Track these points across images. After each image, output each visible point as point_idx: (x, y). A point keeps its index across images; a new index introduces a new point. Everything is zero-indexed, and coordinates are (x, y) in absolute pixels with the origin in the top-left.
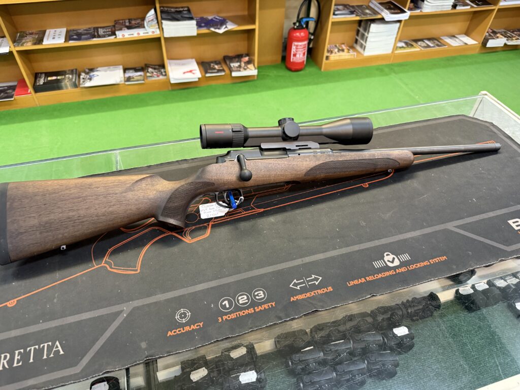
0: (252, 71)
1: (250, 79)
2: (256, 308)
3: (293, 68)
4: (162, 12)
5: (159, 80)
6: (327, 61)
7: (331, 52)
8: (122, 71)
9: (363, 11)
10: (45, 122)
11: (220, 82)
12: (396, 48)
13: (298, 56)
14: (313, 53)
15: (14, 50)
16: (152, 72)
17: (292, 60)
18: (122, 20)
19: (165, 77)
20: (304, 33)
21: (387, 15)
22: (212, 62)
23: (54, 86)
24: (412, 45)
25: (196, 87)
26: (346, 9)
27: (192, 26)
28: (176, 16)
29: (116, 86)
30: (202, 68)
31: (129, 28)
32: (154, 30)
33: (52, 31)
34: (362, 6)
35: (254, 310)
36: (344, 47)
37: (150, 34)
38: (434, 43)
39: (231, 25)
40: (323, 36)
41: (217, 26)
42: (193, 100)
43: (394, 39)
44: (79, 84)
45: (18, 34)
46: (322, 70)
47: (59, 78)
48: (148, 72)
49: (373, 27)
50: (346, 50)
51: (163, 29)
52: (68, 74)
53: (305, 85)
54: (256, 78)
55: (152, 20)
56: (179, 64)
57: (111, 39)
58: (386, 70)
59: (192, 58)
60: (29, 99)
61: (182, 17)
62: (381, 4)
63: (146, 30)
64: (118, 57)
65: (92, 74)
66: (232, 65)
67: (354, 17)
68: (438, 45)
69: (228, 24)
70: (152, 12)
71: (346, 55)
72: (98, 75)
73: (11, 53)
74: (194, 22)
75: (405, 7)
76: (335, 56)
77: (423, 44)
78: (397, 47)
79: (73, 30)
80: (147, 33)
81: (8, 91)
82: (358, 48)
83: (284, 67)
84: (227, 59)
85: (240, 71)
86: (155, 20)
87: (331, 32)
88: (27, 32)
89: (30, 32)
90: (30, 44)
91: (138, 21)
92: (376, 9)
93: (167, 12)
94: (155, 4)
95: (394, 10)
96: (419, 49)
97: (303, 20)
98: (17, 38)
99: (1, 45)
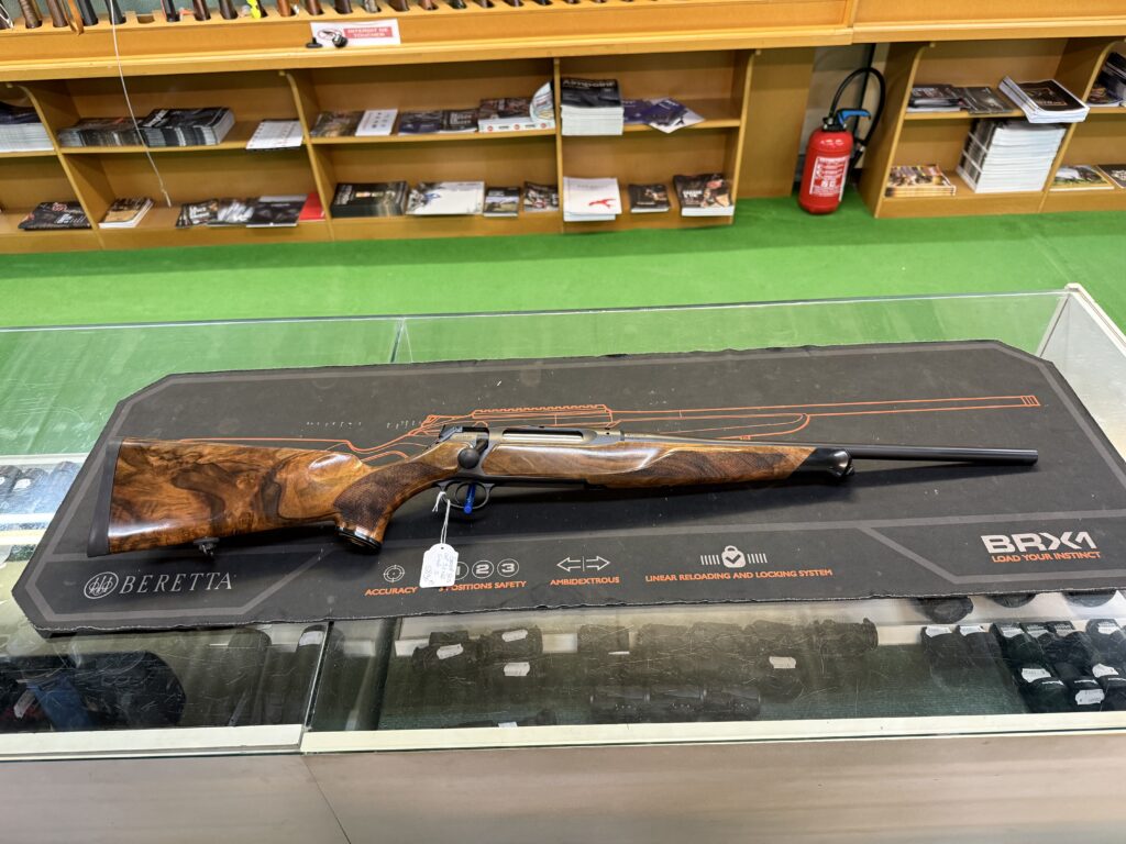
0: (724, 208)
1: (719, 223)
2: (496, 584)
3: (815, 207)
4: (564, 88)
5: (537, 214)
6: (888, 199)
7: (902, 181)
8: (481, 192)
9: (980, 101)
10: (340, 270)
11: (658, 225)
12: (1053, 180)
13: (824, 184)
14: (859, 181)
15: (310, 143)
16: (535, 199)
17: (811, 192)
18: (494, 99)
19: (556, 209)
20: (843, 139)
21: (1035, 113)
22: (649, 187)
23: (363, 209)
24: (1098, 177)
25: (611, 232)
26: (941, 94)
27: (614, 117)
28: (590, 97)
29: (468, 218)
30: (627, 197)
31: (503, 115)
32: (545, 121)
33: (375, 113)
34: (984, 88)
36: (931, 169)
37: (539, 127)
39: (690, 118)
41: (665, 118)
43: (1050, 163)
44: (406, 209)
45: (320, 117)
46: (876, 216)
47: (374, 195)
48: (527, 197)
49: (1001, 135)
50: (935, 180)
51: (561, 120)
52: (391, 189)
53: (831, 243)
54: (731, 222)
55: (545, 103)
56: (586, 187)
57: (469, 133)
58: (1024, 226)
59: (612, 177)
60: (318, 226)
61: (599, 99)
62: (1022, 86)
63: (531, 120)
64: (480, 165)
65: (429, 193)
66: (686, 194)
67: (955, 113)
69: (685, 115)
70: (546, 88)
72: (439, 196)
73: (303, 147)
74: (620, 110)
75: (1080, 98)
76: (903, 192)
78: (1057, 179)
79: (409, 114)
80: (533, 126)
81: (292, 211)
82: (965, 176)
83: (795, 204)
84: (681, 181)
85: (699, 206)
86: (551, 106)
87: (901, 140)
88: (335, 114)
89: (340, 113)
90: (334, 134)
91: (521, 103)
92: (1012, 97)
93: (574, 90)
94: (551, 72)
95: (1053, 100)
96: (1112, 188)
97: (846, 114)
98: (317, 123)
99: (290, 133)
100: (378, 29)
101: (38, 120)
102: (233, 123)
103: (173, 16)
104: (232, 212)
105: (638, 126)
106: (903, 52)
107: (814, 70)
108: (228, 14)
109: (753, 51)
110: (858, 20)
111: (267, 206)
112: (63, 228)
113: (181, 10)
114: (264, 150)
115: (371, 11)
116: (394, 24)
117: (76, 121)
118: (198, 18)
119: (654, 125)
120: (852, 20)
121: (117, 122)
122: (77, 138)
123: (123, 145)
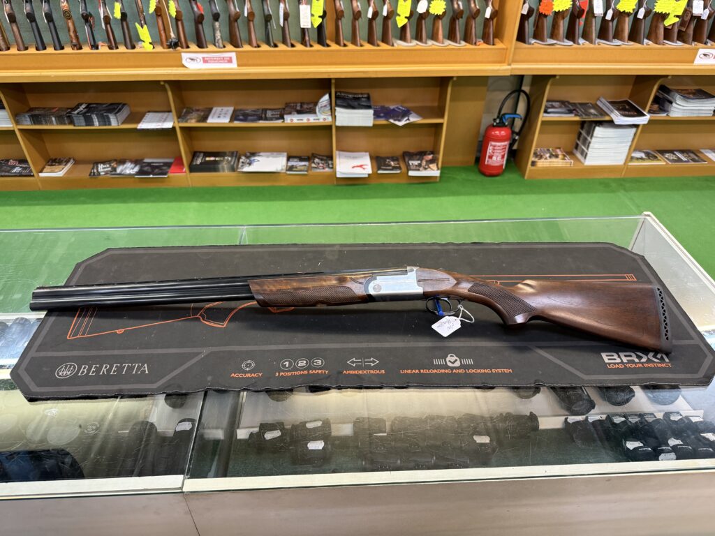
0: (434, 172)
1: (431, 181)
2: (310, 371)
3: (488, 172)
4: (337, 97)
5: (320, 172)
6: (533, 168)
7: (541, 157)
8: (285, 159)
9: (585, 111)
10: (194, 205)
11: (394, 181)
12: (630, 158)
13: (494, 158)
14: (515, 157)
15: (178, 126)
16: (319, 164)
17: (486, 163)
18: (294, 103)
19: (331, 170)
20: (505, 132)
21: (619, 118)
22: (388, 158)
23: (211, 167)
24: (656, 157)
25: (365, 184)
26: (563, 106)
27: (368, 116)
28: (352, 103)
29: (276, 174)
30: (374, 161)
31: (299, 112)
32: (325, 117)
33: (219, 109)
34: (586, 104)
35: (309, 372)
36: (558, 150)
37: (321, 120)
38: (689, 156)
39: (413, 117)
41: (398, 117)
42: (359, 198)
43: (628, 148)
44: (237, 168)
45: (185, 110)
46: (526, 177)
47: (217, 159)
48: (314, 162)
49: (599, 131)
50: (560, 157)
51: (335, 116)
52: (229, 156)
53: (498, 193)
54: (438, 180)
55: (325, 106)
56: (350, 157)
57: (278, 123)
58: (614, 185)
59: (366, 151)
60: (181, 177)
61: (358, 104)
62: (612, 103)
63: (317, 116)
64: (284, 143)
65: (252, 158)
66: (411, 162)
67: (572, 117)
68: (694, 160)
69: (411, 116)
70: (326, 97)
72: (258, 161)
73: (174, 128)
74: (371, 112)
75: (644, 110)
76: (541, 163)
78: (632, 158)
79: (241, 110)
80: (318, 119)
81: (164, 168)
82: (579, 155)
83: (477, 170)
84: (407, 155)
85: (419, 170)
86: (329, 108)
87: (541, 132)
88: (194, 109)
89: (197, 108)
90: (193, 121)
91: (311, 106)
92: (605, 109)
93: (343, 99)
94: (330, 88)
95: (629, 111)
96: (664, 163)
97: (507, 116)
98: (183, 114)
99: (165, 120)
100: (223, 58)
101: (3, 108)
102: (129, 113)
103: (95, 46)
104: (126, 168)
105: (382, 122)
106: (540, 81)
107: (488, 90)
108: (129, 46)
109: (452, 78)
110: (514, 61)
111: (149, 164)
112: (16, 175)
113: (100, 44)
114: (148, 129)
115: (219, 47)
116: (233, 55)
117: (28, 109)
118: (111, 48)
119: (392, 121)
120: (510, 61)
121: (54, 110)
122: (28, 119)
123: (57, 124)
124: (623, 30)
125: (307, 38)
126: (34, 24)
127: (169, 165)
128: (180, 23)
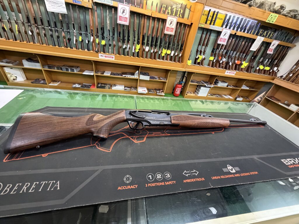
3: (176, 95)
4: (140, 73)
5: (134, 91)
6: (186, 95)
7: (188, 93)
8: (124, 87)
9: (199, 83)
12: (207, 95)
13: (178, 92)
15: (95, 75)
17: (175, 93)
19: (136, 91)
20: (181, 86)
21: (207, 85)
22: (151, 89)
23: (103, 87)
24: (213, 96)
28: (144, 74)
29: (121, 91)
30: (148, 90)
31: (130, 75)
32: (137, 77)
33: (107, 72)
34: (199, 81)
40: (186, 88)
43: (208, 93)
44: (110, 88)
45: (97, 71)
46: (184, 98)
47: (105, 85)
48: (132, 89)
49: (202, 88)
50: (192, 93)
51: (140, 77)
52: (108, 85)
54: (164, 96)
56: (141, 88)
59: (145, 87)
60: (94, 89)
61: (146, 75)
62: (204, 81)
64: (124, 83)
67: (196, 84)
68: (221, 97)
70: (138, 71)
71: (192, 95)
73: (94, 75)
74: (149, 77)
76: (188, 95)
77: (216, 96)
79: (113, 73)
80: (135, 77)
81: (89, 86)
83: (173, 94)
84: (156, 90)
85: (159, 93)
86: (138, 74)
87: (189, 87)
89: (101, 71)
90: (100, 74)
92: (203, 83)
93: (142, 73)
94: (139, 69)
97: (181, 82)
99: (91, 73)
100: (111, 57)
101: (39, 63)
102: (80, 69)
103: (72, 48)
104: (76, 85)
105: (152, 80)
106: (190, 74)
108: (83, 49)
109: (171, 70)
111: (84, 85)
112: (41, 84)
113: (74, 48)
114: (86, 74)
115: (110, 54)
116: (114, 56)
117: (47, 64)
118: (77, 49)
120: (185, 68)
121: (56, 66)
122: (47, 67)
123: (57, 70)
124: (210, 64)
125: (135, 55)
126: (52, 38)
127: (91, 86)
128: (99, 45)
